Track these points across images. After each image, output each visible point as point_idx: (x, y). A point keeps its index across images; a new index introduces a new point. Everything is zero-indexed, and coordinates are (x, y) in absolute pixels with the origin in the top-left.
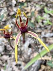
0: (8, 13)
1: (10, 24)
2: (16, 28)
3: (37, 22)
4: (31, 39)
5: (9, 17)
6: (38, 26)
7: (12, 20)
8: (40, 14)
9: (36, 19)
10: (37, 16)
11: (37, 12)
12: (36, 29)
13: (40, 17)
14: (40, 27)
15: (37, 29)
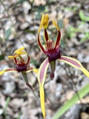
0: (17, 25)
1: (22, 43)
2: (32, 50)
3: (69, 38)
4: (60, 68)
5: (20, 33)
6: (70, 44)
7: (25, 37)
8: (73, 24)
9: (66, 32)
10: (68, 27)
11: (66, 21)
12: (67, 49)
13: (72, 29)
14: (75, 46)
15: (69, 50)
